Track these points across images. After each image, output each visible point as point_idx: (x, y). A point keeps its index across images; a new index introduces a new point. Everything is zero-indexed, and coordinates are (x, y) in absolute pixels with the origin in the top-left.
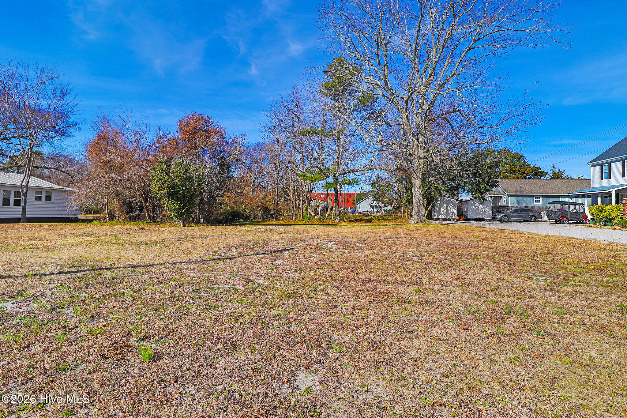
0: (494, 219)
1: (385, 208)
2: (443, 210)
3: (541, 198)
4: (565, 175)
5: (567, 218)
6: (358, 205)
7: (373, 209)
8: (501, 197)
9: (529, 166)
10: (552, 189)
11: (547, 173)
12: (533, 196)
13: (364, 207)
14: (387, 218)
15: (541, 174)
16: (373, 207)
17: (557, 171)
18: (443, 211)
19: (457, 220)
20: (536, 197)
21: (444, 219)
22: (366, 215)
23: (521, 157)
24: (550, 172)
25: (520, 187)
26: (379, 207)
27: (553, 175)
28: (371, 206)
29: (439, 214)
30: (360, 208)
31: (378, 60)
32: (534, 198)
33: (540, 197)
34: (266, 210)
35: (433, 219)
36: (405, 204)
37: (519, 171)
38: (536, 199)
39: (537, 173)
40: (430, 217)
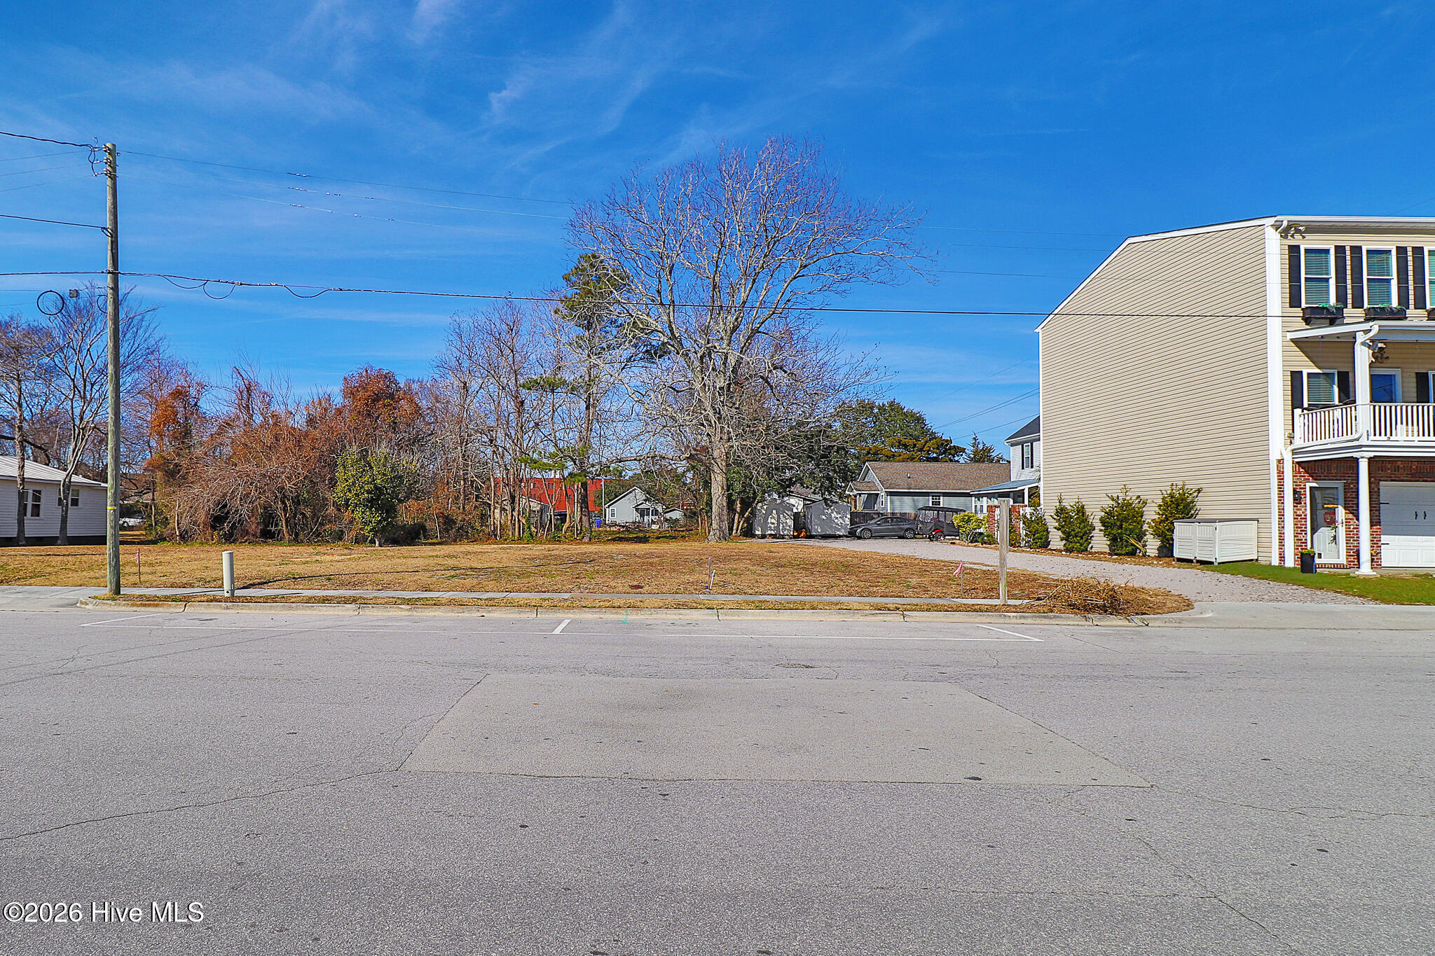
0: (852, 535)
1: (668, 516)
2: (773, 521)
3: (941, 498)
4: (994, 454)
5: (942, 532)
6: (611, 508)
7: (642, 515)
8: (877, 495)
9: (933, 436)
10: (962, 481)
11: (963, 450)
12: (927, 494)
13: (623, 512)
14: (674, 533)
15: (953, 452)
16: (643, 513)
17: (981, 447)
18: (773, 524)
19: (795, 537)
20: (933, 496)
21: (774, 536)
22: (627, 528)
23: (919, 420)
24: (970, 450)
25: (909, 478)
26: (656, 512)
27: (976, 453)
28: (637, 510)
29: (764, 527)
30: (613, 515)
31: (659, 299)
32: (931, 497)
33: (939, 496)
34: (448, 522)
35: (753, 536)
36: (703, 509)
37: (915, 445)
38: (933, 499)
39: (947, 451)
40: (748, 533)
